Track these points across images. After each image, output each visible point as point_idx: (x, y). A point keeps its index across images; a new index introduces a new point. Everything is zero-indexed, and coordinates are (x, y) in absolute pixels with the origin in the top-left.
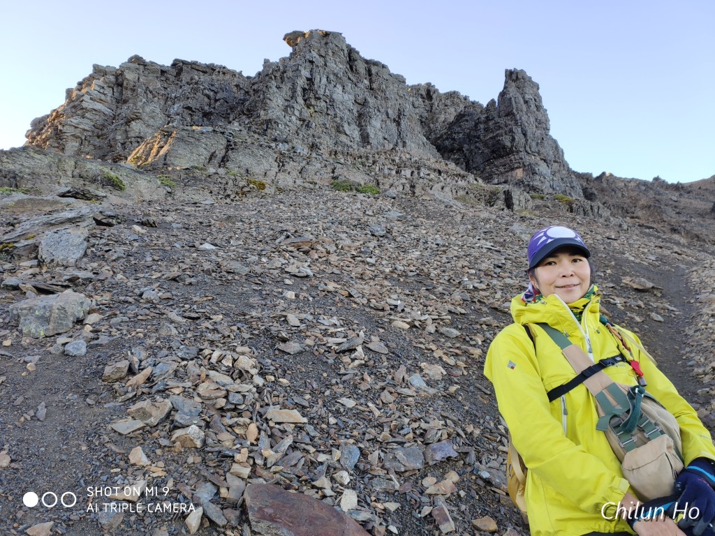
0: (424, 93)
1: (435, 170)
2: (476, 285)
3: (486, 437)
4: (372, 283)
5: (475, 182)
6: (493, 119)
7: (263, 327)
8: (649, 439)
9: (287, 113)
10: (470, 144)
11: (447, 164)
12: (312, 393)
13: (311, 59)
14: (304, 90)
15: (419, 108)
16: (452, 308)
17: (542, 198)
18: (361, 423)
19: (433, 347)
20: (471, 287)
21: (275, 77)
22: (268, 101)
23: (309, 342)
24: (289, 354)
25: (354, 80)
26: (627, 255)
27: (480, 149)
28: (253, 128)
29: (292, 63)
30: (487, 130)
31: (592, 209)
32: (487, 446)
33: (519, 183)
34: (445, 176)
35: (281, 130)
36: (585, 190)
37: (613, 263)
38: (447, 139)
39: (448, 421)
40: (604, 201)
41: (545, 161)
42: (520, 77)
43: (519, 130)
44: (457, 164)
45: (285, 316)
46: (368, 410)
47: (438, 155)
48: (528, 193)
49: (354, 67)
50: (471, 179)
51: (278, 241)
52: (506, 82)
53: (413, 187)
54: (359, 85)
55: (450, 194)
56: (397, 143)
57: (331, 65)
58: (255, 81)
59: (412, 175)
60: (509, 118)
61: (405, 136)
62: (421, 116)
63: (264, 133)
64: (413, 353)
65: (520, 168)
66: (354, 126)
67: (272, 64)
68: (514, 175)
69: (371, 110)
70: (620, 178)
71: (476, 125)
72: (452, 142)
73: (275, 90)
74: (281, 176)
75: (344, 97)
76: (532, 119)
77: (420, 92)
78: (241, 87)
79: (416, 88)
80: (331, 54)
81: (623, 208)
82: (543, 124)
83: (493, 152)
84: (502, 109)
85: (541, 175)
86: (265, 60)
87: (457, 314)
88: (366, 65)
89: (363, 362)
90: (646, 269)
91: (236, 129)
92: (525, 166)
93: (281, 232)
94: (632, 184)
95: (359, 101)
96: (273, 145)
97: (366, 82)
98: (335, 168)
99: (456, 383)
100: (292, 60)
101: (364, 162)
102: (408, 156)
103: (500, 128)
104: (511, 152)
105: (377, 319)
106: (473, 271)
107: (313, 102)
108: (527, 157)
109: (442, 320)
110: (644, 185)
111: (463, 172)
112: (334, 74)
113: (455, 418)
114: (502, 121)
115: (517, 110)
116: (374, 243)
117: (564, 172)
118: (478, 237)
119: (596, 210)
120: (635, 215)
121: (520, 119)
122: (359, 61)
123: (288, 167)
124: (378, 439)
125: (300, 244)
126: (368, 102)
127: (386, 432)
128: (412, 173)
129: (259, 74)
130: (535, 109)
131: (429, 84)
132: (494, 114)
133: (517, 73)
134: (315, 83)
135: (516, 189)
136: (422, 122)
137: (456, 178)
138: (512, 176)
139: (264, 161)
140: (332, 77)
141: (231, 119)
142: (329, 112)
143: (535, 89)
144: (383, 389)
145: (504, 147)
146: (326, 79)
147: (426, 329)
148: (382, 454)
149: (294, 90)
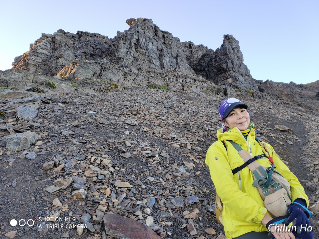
0: (188, 46)
1: (193, 79)
2: (210, 129)
3: (212, 194)
4: (164, 128)
5: (211, 84)
6: (218, 57)
7: (115, 147)
8: (276, 190)
9: (128, 54)
10: (208, 68)
11: (198, 77)
12: (135, 175)
13: (138, 31)
14: (135, 44)
15: (186, 52)
16: (199, 138)
17: (240, 91)
18: (156, 188)
19: (190, 155)
20: (208, 130)
21: (122, 39)
22: (119, 49)
23: (135, 153)
24: (126, 158)
25: (157, 40)
26: (277, 115)
27: (213, 70)
28: (113, 61)
29: (130, 32)
30: (216, 61)
31: (262, 96)
32: (212, 197)
33: (230, 85)
34: (197, 82)
35: (125, 62)
36: (259, 88)
37: (271, 119)
38: (198, 65)
39: (195, 187)
40: (268, 92)
41: (241, 75)
42: (230, 38)
43: (230, 61)
44: (203, 77)
45: (125, 142)
46: (160, 182)
47: (194, 72)
48: (234, 89)
49: (157, 34)
50: (209, 83)
51: (123, 110)
52: (224, 40)
53: (183, 86)
54: (159, 42)
55: (199, 90)
56: (176, 67)
57: (147, 33)
58: (113, 40)
59: (183, 82)
60: (225, 56)
61: (179, 64)
62: (187, 56)
63: (118, 63)
64: (181, 158)
65: (230, 78)
66: (157, 60)
67: (121, 33)
68: (228, 81)
69: (165, 53)
70: (275, 82)
71: (211, 59)
72: (200, 67)
73: (122, 44)
74: (125, 82)
75: (153, 47)
76: (236, 57)
77: (186, 45)
78: (107, 43)
79: (185, 43)
80: (147, 28)
81: (276, 95)
82: (240, 58)
83: (218, 71)
84: (222, 52)
85: (239, 81)
86: (118, 31)
87: (201, 141)
88: (162, 33)
89: (158, 162)
90: (286, 121)
91: (105, 61)
92: (232, 77)
93: (124, 106)
94: (281, 85)
95: (159, 49)
96: (122, 68)
97: (163, 41)
98: (149, 79)
99: (199, 171)
100: (130, 31)
101: (162, 76)
102: (181, 73)
103: (221, 60)
104: (226, 71)
105: (165, 143)
106: (209, 123)
107: (139, 49)
108: (233, 73)
109: (194, 143)
110: (286, 85)
111: (205, 80)
112: (148, 37)
113: (198, 186)
114: (222, 57)
115: (229, 52)
116: (165, 111)
117: (250, 80)
118: (211, 108)
119: (264, 96)
120: (282, 98)
121: (230, 56)
122: (159, 32)
123: (128, 78)
124: (164, 194)
125: (133, 111)
126: (164, 50)
127: (168, 191)
128: (183, 80)
129: (115, 37)
130: (237, 52)
131: (190, 42)
132: (219, 54)
133: (229, 36)
134: (140, 41)
135: (229, 87)
136: (187, 58)
137: (202, 83)
138: (227, 82)
139: (118, 76)
140: (147, 39)
141: (103, 57)
142: (146, 54)
143: (237, 43)
144: (167, 173)
145: (223, 69)
146: (145, 40)
147: (187, 148)
148: (165, 201)
149: (130, 44)
